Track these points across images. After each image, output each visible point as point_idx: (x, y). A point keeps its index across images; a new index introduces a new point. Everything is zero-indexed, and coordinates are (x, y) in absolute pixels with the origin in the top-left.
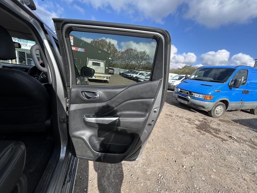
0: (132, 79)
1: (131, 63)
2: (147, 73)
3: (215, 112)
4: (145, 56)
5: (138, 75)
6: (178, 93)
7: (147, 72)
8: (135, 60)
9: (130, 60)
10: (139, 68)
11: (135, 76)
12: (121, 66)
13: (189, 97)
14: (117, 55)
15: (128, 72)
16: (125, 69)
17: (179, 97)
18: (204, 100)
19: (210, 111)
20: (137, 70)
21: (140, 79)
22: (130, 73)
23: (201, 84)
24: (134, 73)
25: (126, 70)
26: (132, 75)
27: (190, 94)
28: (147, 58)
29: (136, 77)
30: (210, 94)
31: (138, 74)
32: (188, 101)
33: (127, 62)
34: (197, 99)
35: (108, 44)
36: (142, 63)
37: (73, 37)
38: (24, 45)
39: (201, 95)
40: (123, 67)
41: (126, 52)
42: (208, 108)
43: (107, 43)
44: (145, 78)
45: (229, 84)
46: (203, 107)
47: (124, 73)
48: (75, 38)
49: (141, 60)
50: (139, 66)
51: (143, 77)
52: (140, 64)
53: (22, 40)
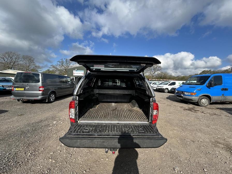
3: (201, 103)
4: (158, 67)
6: (177, 93)
7: (159, 82)
8: (148, 72)
13: (182, 95)
17: (178, 96)
18: (191, 95)
19: (198, 102)
20: (150, 80)
23: (190, 87)
27: (183, 93)
28: (160, 69)
30: (195, 91)
32: (182, 97)
34: (187, 95)
36: (155, 74)
39: (189, 93)
42: (195, 100)
44: (157, 86)
45: (207, 85)
46: (191, 100)
49: (154, 71)
50: (153, 76)
51: (155, 86)
52: (153, 75)
53: (78, 71)
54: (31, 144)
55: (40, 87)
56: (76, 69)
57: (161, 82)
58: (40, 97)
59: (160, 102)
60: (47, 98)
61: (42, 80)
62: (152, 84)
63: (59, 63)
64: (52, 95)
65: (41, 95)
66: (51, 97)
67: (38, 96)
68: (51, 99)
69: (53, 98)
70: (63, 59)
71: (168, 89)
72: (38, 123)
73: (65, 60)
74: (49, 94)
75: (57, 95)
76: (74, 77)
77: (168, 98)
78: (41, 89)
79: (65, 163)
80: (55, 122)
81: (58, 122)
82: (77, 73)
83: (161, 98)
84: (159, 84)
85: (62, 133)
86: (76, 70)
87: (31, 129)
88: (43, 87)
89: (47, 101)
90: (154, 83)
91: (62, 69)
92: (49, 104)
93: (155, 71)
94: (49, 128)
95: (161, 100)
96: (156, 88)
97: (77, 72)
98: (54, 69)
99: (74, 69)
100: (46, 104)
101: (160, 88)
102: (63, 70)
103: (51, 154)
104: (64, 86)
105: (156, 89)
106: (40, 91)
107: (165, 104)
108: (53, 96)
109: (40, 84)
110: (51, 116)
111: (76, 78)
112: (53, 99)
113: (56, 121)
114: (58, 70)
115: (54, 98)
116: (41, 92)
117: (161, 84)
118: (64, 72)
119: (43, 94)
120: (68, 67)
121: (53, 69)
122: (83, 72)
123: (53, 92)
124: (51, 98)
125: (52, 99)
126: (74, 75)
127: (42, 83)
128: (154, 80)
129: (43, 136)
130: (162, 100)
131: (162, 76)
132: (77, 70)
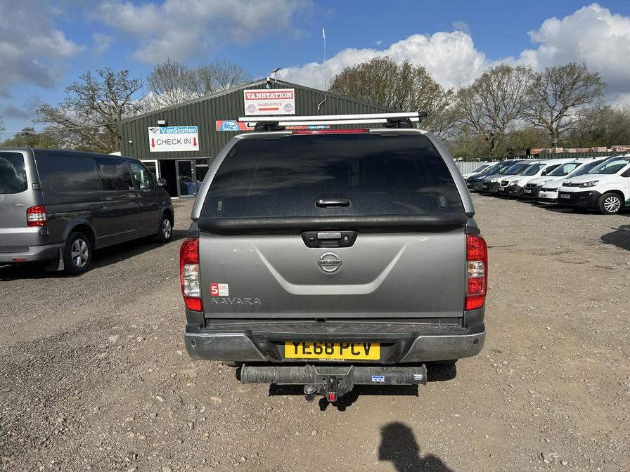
0: (512, 198)
1: (507, 131)
2: (578, 165)
5: (537, 179)
8: (532, 112)
9: (501, 114)
10: (553, 145)
11: (523, 181)
12: (464, 150)
14: (441, 108)
15: (496, 171)
16: (483, 160)
20: (537, 156)
21: (545, 190)
22: (503, 174)
24: (522, 170)
25: (486, 163)
26: (511, 179)
28: (591, 88)
29: (528, 185)
31: (540, 172)
33: (489, 127)
35: (398, 71)
36: (565, 120)
37: (293, 90)
38: (175, 142)
40: (471, 153)
41: (480, 86)
43: (395, 71)
44: (564, 185)
47: (479, 176)
48: (299, 90)
49: (559, 107)
50: (554, 133)
51: (557, 182)
52: (554, 126)
53: (169, 129)
54: (53, 398)
55: (30, 211)
56: (160, 122)
57: (590, 161)
58: (32, 253)
59: (565, 256)
60: (61, 256)
61: (36, 181)
62: (543, 174)
63: (74, 96)
64: (77, 242)
65: (36, 240)
66: (74, 250)
67: (26, 248)
68: (76, 258)
69: (84, 253)
70: (94, 74)
71: (619, 194)
72: (53, 339)
73: (101, 81)
74: (65, 236)
75: (96, 243)
76: (156, 161)
77: (607, 239)
78: (35, 217)
79: (179, 442)
80: (113, 339)
81: (122, 337)
82: (167, 142)
83: (573, 239)
84: (579, 174)
85: (150, 370)
86: (161, 126)
87: (36, 357)
88: (40, 208)
89: (61, 267)
90: (549, 169)
91: (92, 124)
92: (71, 279)
93: (564, 102)
94: (99, 356)
95: (570, 246)
96: (560, 193)
97: (164, 137)
98: (55, 125)
99: (152, 120)
100: (57, 280)
101: (577, 189)
102: (96, 130)
103: (127, 420)
104: (114, 204)
105: (559, 199)
106: (31, 224)
107: (587, 264)
108: (81, 244)
109: (29, 196)
110: (92, 319)
111: (162, 163)
112: (83, 260)
113: (117, 336)
114: (76, 131)
115: (86, 254)
116: (35, 230)
117: (586, 170)
118: (102, 137)
119: (43, 239)
120: (121, 112)
121: (48, 125)
122: (196, 135)
123: (82, 231)
124: (74, 254)
125: (79, 258)
126: (152, 150)
127: (38, 190)
128: (559, 150)
129: (85, 377)
130: (579, 247)
131: (603, 130)
132: (165, 125)
